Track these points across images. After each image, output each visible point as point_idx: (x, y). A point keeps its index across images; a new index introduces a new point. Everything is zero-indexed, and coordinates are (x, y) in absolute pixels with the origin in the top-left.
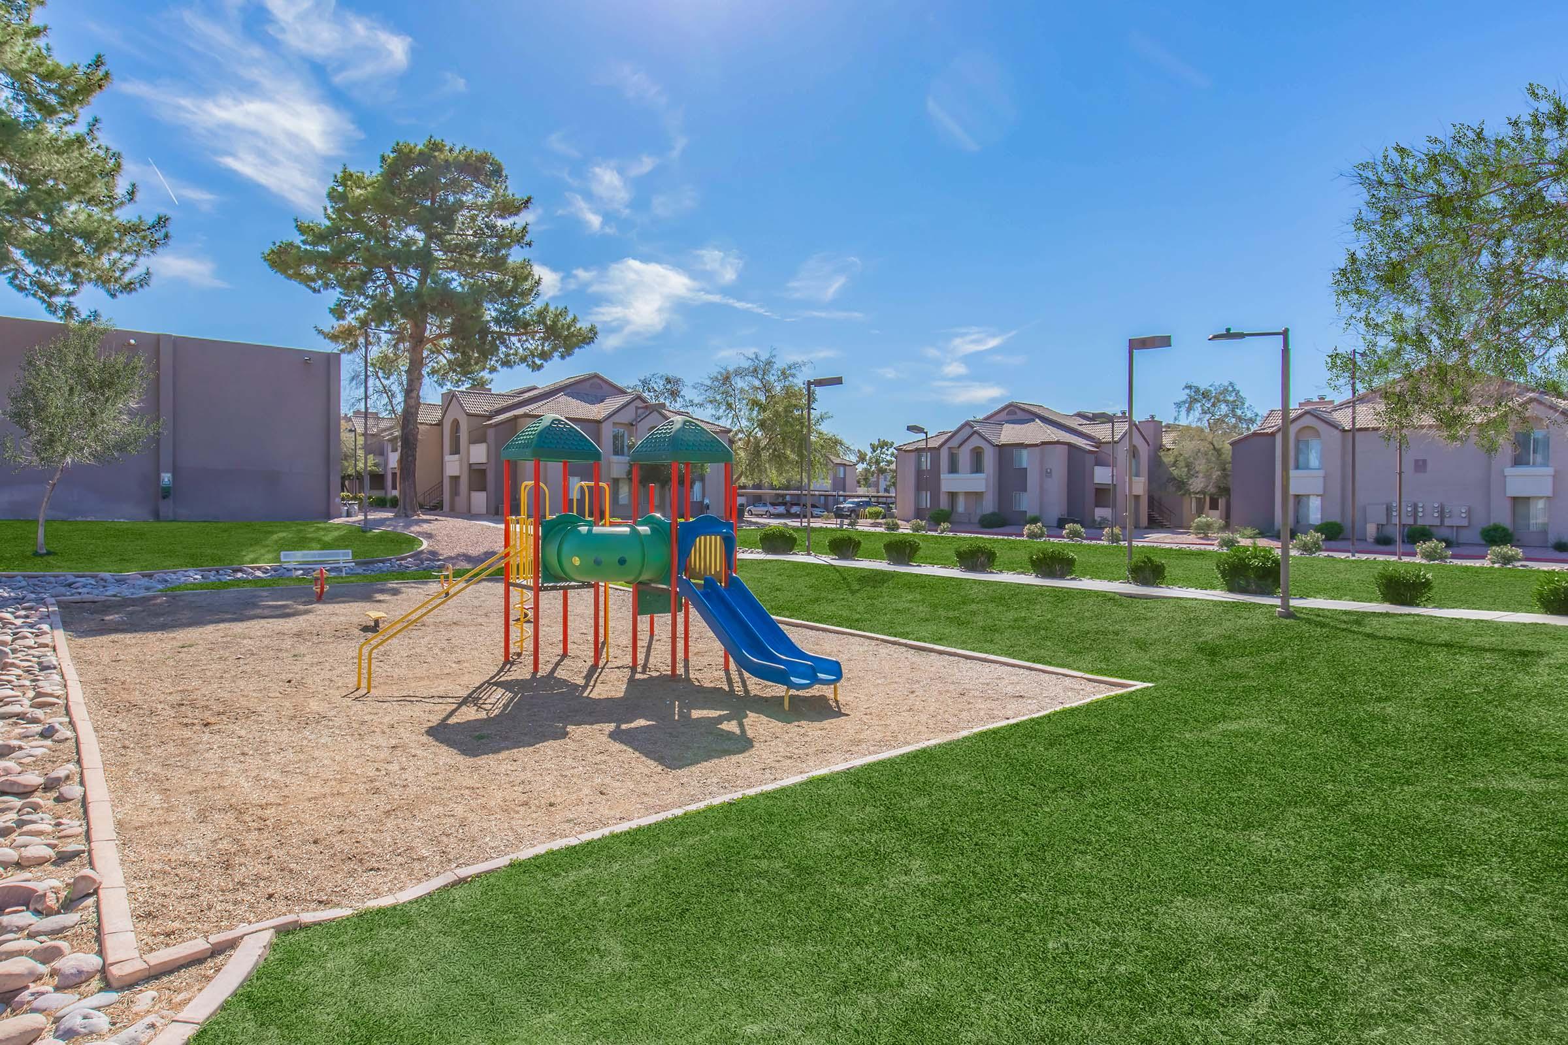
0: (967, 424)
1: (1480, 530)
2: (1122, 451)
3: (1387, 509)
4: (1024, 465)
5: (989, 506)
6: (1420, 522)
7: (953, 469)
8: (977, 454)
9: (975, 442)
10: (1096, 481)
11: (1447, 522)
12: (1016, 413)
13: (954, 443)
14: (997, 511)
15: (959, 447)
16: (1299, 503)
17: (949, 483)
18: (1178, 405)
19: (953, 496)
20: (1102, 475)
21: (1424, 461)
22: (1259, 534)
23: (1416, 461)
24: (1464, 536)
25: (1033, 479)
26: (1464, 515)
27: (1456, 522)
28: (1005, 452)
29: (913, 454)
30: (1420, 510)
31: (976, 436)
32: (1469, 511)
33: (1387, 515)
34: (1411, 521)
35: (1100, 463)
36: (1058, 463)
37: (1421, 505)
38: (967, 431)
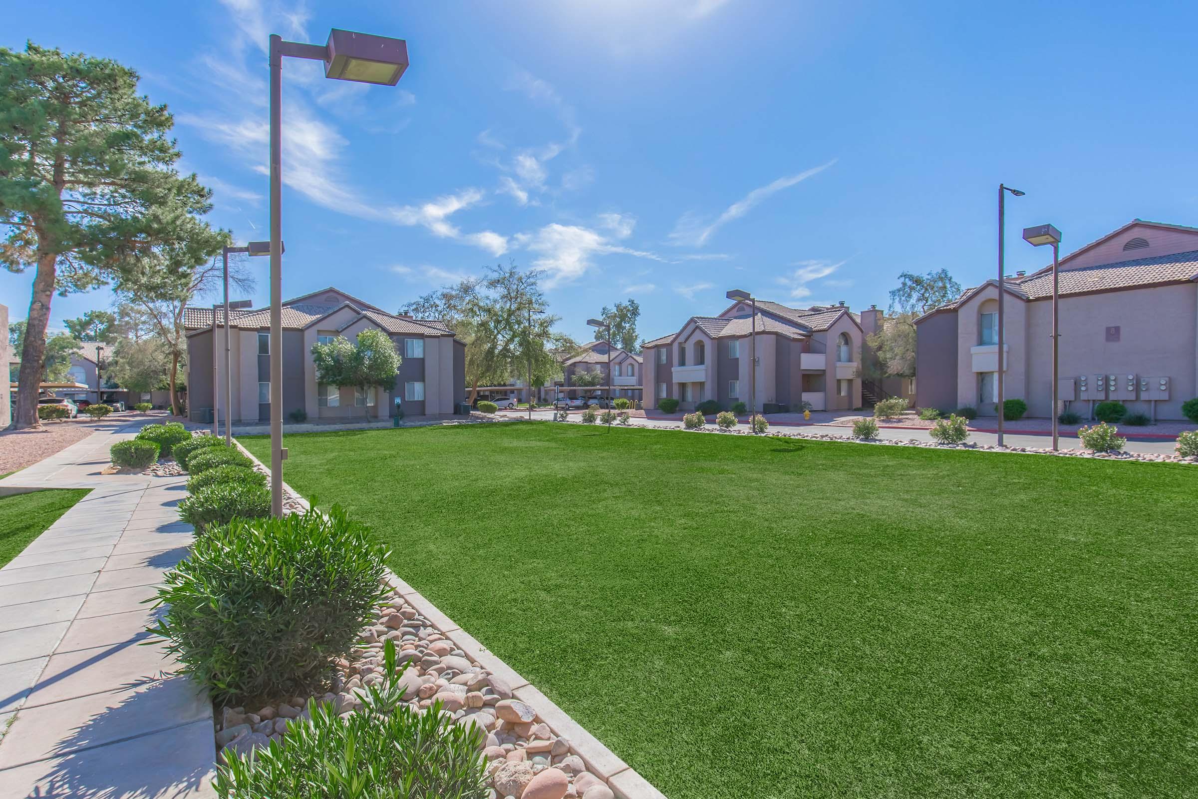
0: (692, 320)
1: (1183, 404)
2: (833, 339)
3: (1075, 383)
4: (738, 356)
5: (709, 395)
6: (1112, 397)
7: (682, 363)
8: (700, 346)
9: (698, 336)
10: (803, 367)
11: (1144, 396)
12: (744, 310)
13: (681, 339)
14: (716, 400)
15: (685, 342)
16: (982, 380)
17: (679, 374)
18: (893, 293)
19: (683, 386)
20: (809, 362)
21: (1117, 329)
22: (939, 415)
23: (1108, 329)
24: (1165, 411)
25: (744, 369)
26: (1163, 388)
27: (1154, 396)
28: (722, 344)
29: (653, 350)
30: (1112, 383)
31: (698, 330)
32: (1170, 383)
33: (1075, 390)
34: (1102, 396)
35: (808, 350)
36: (766, 352)
37: (1112, 378)
38: (692, 326)
